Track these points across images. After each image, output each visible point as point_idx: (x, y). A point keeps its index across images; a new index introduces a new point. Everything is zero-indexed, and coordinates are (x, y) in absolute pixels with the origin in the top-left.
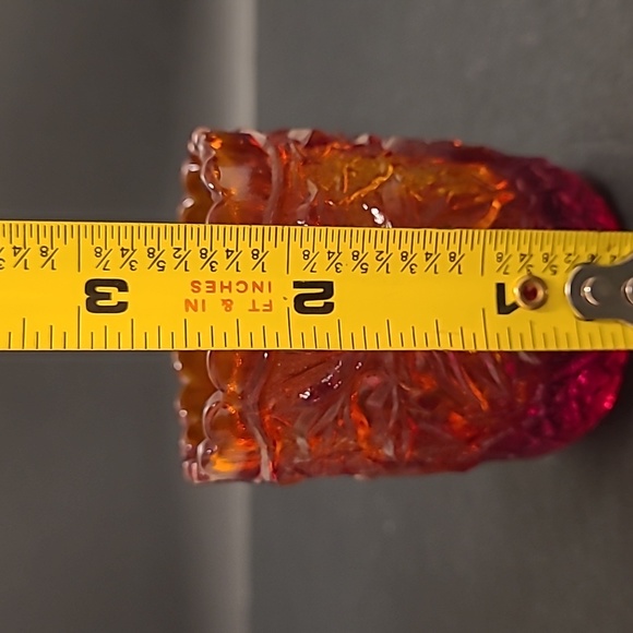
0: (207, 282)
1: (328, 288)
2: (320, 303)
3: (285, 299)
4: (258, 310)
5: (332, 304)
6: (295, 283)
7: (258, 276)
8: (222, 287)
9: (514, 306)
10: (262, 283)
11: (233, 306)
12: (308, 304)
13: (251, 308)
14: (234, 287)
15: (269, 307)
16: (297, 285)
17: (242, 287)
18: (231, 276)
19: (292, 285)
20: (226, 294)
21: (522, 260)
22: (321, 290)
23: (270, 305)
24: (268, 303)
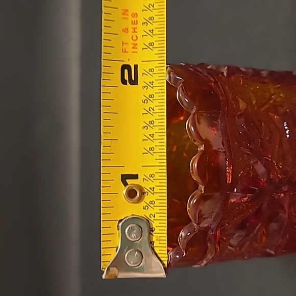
0: (137, 21)
1: (134, 82)
2: (126, 78)
3: (129, 60)
4: (123, 45)
5: (126, 84)
6: (137, 65)
7: (140, 46)
8: (134, 29)
9: (125, 184)
10: (137, 48)
11: (125, 33)
12: (126, 71)
13: (124, 42)
14: (135, 34)
15: (125, 51)
16: (136, 66)
17: (135, 38)
18: (140, 33)
19: (136, 64)
20: (131, 30)
21: (150, 188)
22: (133, 79)
23: (125, 52)
24: (126, 51)
